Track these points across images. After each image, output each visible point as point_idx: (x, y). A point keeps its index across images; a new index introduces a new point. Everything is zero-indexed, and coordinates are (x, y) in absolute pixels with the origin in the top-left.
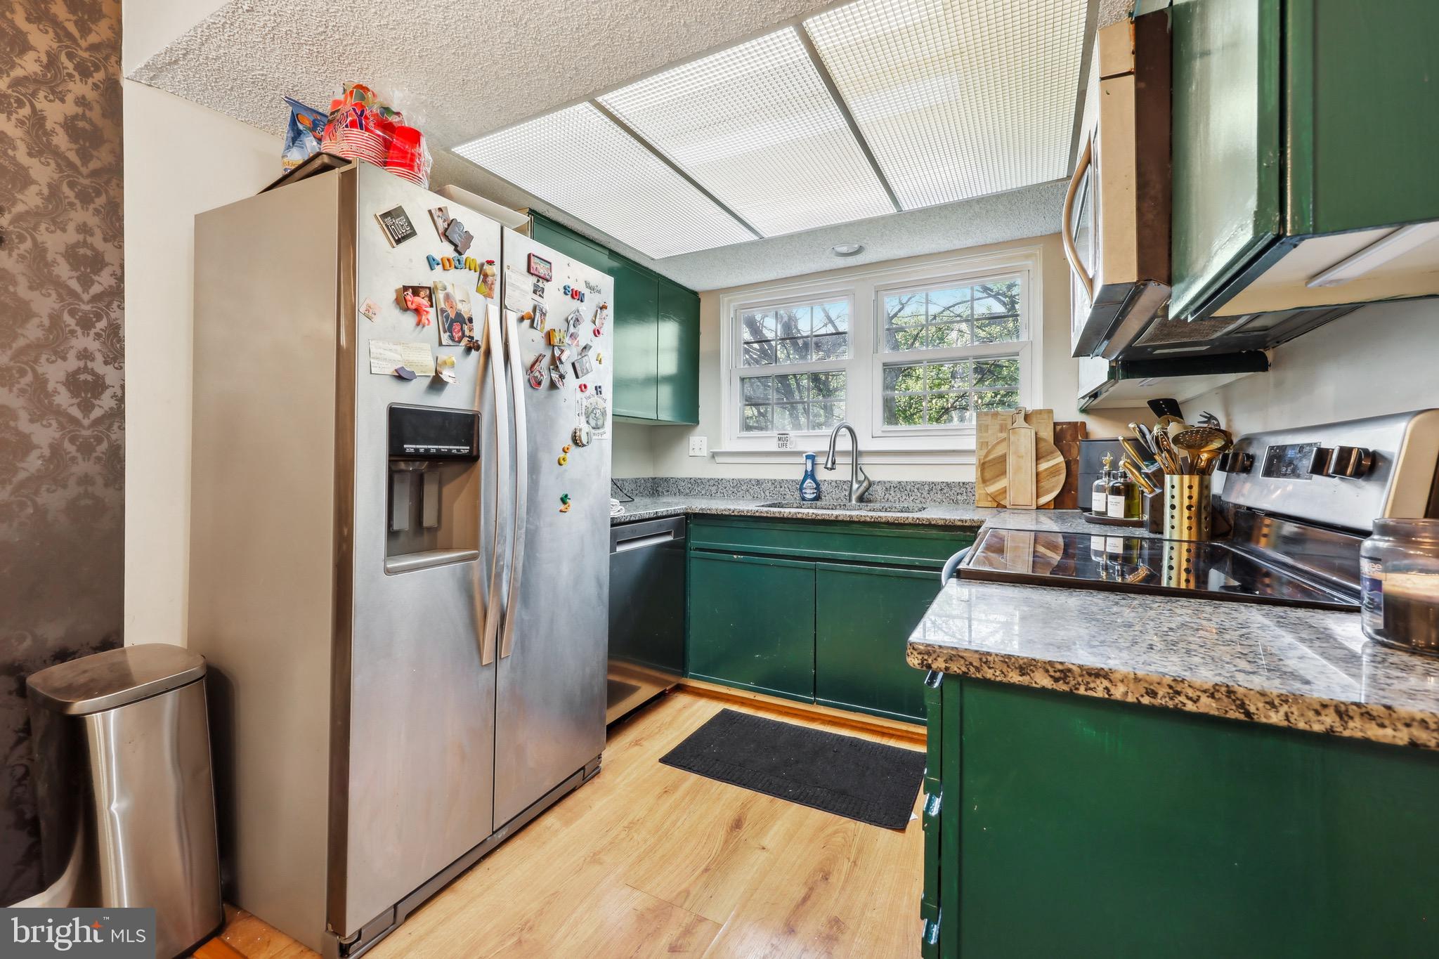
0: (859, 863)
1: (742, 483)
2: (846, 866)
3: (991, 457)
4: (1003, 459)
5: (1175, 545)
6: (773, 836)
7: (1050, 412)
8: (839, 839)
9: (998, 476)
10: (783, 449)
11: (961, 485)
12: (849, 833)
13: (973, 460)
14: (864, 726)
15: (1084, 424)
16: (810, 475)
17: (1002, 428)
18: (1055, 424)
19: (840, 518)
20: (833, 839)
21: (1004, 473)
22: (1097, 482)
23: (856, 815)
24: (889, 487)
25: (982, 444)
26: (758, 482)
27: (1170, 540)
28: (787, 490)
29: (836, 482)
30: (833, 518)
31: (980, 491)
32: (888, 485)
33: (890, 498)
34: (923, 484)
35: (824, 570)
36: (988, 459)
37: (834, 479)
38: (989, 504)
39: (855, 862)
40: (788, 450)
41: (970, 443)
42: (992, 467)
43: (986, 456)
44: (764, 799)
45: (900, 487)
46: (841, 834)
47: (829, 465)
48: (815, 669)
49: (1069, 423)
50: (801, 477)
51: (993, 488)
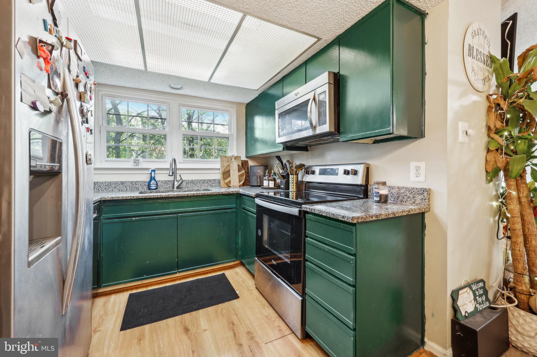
0: (237, 313)
1: (112, 184)
2: (235, 317)
3: (226, 171)
4: (229, 171)
5: (292, 192)
6: (204, 324)
7: (240, 157)
8: (225, 311)
9: (228, 177)
10: (137, 167)
11: (214, 180)
12: (226, 308)
13: (220, 172)
14: (196, 274)
15: (248, 161)
16: (152, 178)
17: (228, 161)
18: (242, 161)
19: (189, 195)
20: (224, 312)
21: (229, 176)
22: (265, 178)
23: (223, 302)
24: (188, 182)
25: (222, 166)
26: (122, 183)
27: (291, 191)
28: (140, 186)
29: (165, 181)
30: (186, 195)
31: (222, 182)
32: (187, 181)
33: (189, 186)
34: (201, 180)
35: (182, 217)
36: (225, 171)
37: (164, 180)
38: (225, 186)
39: (236, 314)
40: (139, 167)
41: (218, 166)
42: (226, 174)
43: (224, 171)
44: (187, 316)
45: (192, 182)
46: (224, 309)
47: (171, 174)
48: (178, 259)
49: (244, 161)
50: (148, 180)
51: (226, 181)
